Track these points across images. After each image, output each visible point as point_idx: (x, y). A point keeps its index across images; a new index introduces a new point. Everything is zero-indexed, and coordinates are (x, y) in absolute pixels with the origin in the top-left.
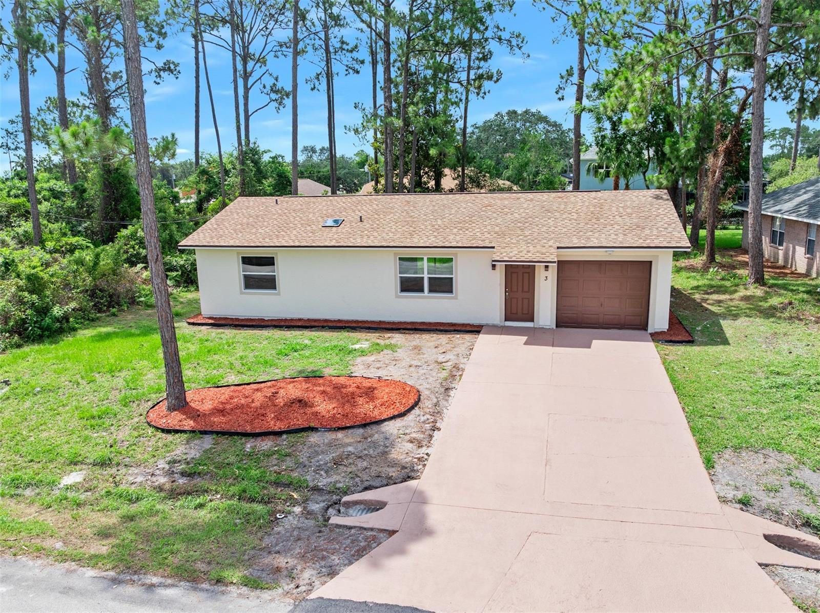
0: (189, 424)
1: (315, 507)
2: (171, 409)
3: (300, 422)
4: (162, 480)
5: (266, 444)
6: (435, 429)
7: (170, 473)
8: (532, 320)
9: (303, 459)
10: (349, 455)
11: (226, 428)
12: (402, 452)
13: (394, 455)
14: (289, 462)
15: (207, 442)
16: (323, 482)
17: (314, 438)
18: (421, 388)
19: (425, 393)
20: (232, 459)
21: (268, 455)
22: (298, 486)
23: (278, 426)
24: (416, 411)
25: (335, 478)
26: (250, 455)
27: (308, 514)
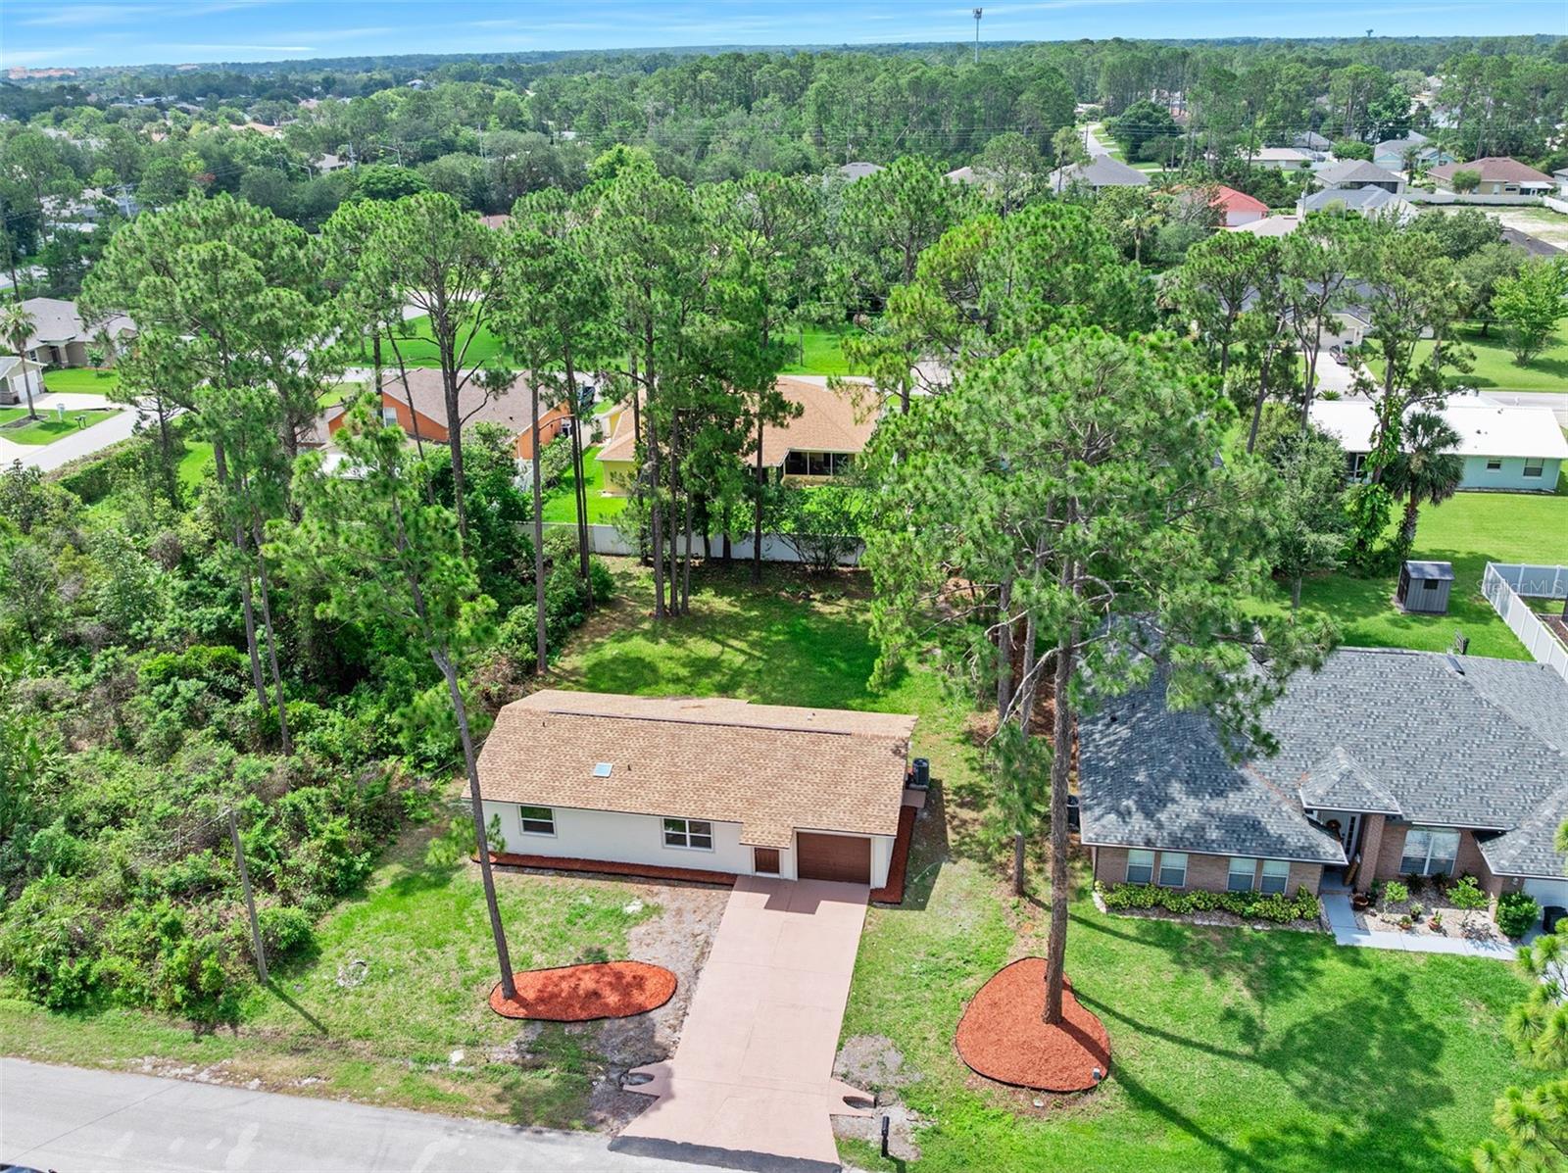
0: (522, 1012)
1: (614, 1076)
2: (507, 998)
3: (596, 1013)
4: (516, 1057)
5: (577, 1030)
6: (685, 1014)
7: (518, 1051)
8: (778, 872)
9: (603, 1042)
10: (632, 1038)
11: (550, 1016)
12: (662, 1036)
13: (658, 1039)
14: (594, 1044)
15: (539, 1027)
16: (617, 1058)
17: (607, 1024)
18: (678, 973)
19: (681, 979)
20: (558, 1041)
21: (581, 1037)
22: (602, 1061)
23: (583, 1015)
24: (674, 999)
25: (624, 1055)
26: (568, 1038)
27: (609, 1081)
